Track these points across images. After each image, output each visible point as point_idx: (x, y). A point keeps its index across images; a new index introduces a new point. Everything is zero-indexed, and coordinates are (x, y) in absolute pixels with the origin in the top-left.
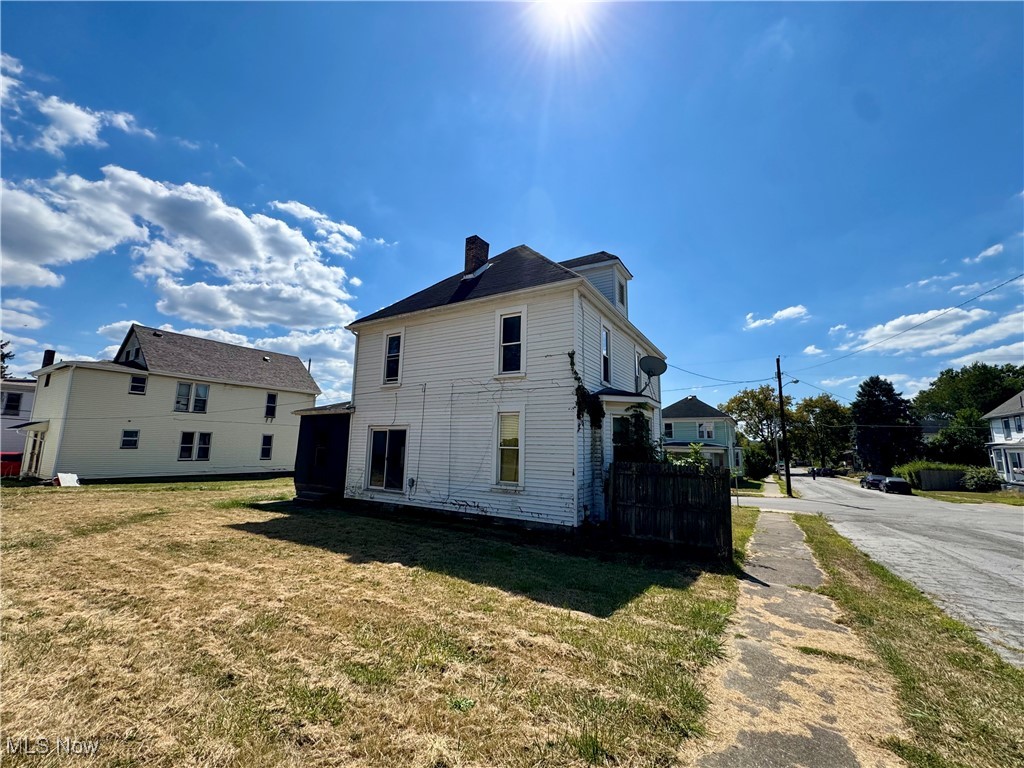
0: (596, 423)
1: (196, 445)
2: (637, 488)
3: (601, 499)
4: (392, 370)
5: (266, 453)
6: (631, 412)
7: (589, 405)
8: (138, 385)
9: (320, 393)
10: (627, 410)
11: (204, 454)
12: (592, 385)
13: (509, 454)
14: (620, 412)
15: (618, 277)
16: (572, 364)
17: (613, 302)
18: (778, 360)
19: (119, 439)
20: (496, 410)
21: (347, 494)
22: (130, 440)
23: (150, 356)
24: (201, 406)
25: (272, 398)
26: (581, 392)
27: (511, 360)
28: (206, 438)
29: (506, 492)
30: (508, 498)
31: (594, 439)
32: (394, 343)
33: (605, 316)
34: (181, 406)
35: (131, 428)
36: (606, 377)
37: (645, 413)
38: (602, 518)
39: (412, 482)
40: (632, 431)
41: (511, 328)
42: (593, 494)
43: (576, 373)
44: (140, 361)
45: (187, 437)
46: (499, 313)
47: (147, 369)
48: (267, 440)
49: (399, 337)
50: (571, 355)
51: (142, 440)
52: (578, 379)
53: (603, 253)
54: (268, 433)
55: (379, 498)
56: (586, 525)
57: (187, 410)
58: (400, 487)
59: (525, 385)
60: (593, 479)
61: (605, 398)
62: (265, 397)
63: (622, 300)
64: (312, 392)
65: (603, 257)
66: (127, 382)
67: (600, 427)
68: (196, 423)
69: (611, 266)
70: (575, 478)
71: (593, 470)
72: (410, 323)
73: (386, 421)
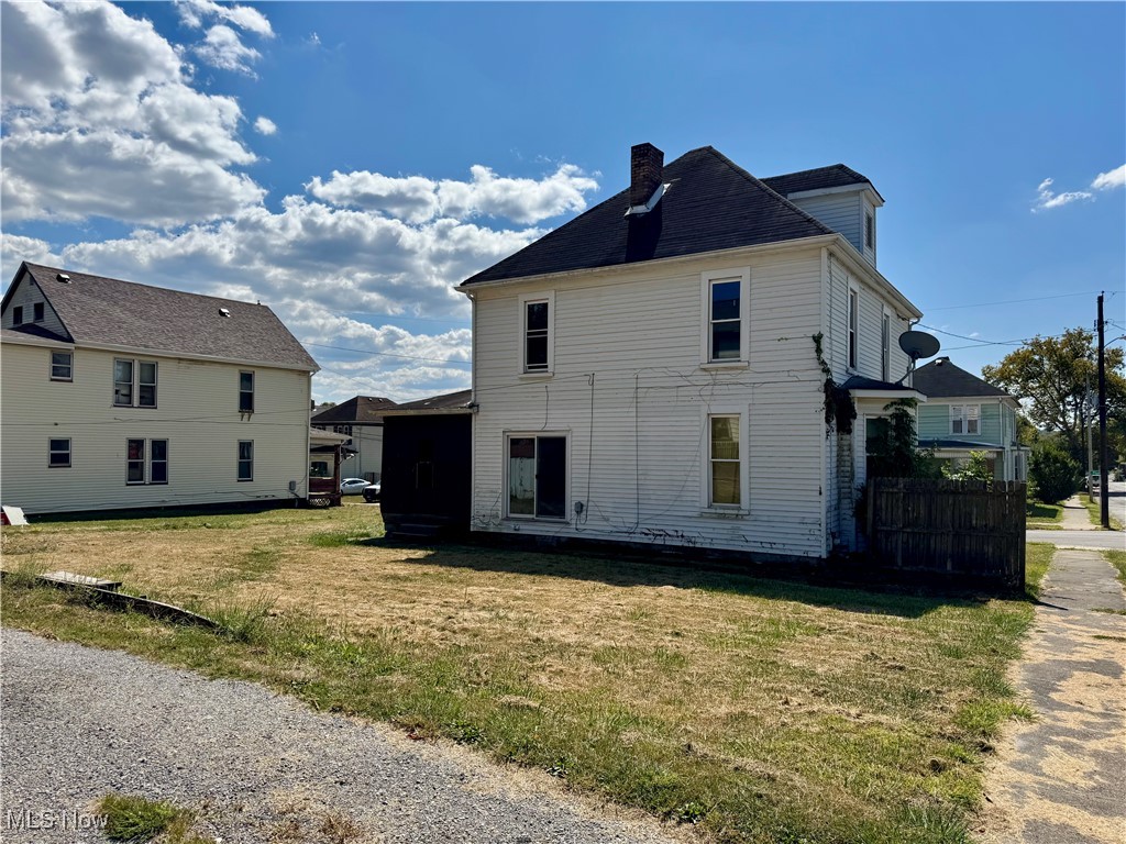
0: (844, 427)
1: (147, 460)
2: (906, 511)
3: (850, 525)
4: (537, 353)
5: (245, 471)
6: (891, 411)
7: (839, 405)
8: (61, 368)
9: (317, 368)
10: (886, 408)
11: (160, 474)
12: (839, 378)
13: (725, 470)
14: (877, 411)
15: (866, 206)
16: (819, 350)
17: (859, 248)
18: (1100, 300)
19: (45, 452)
20: (704, 410)
21: (476, 525)
22: (60, 454)
23: (67, 312)
24: (149, 398)
25: (247, 379)
26: (829, 384)
27: (726, 339)
28: (160, 448)
29: (723, 517)
30: (728, 525)
31: (840, 447)
32: (538, 317)
33: (853, 273)
34: (123, 399)
35: (59, 435)
36: (852, 365)
37: (911, 411)
38: (852, 548)
39: (580, 508)
40: (891, 438)
41: (726, 300)
42: (839, 518)
43: (823, 363)
44: (48, 322)
45: (135, 446)
46: (706, 276)
47: (70, 340)
48: (245, 448)
49: (546, 304)
50: (817, 339)
51: (75, 452)
52: (827, 371)
53: (841, 167)
54: (246, 438)
55: (527, 529)
56: (835, 552)
57: (129, 403)
58: (561, 513)
59: (746, 377)
60: (839, 500)
61: (857, 393)
62: (237, 379)
63: (870, 243)
64: (301, 366)
65: (839, 176)
66: (44, 362)
67: (849, 431)
68: (144, 424)
69: (857, 193)
70: (823, 499)
71: (839, 488)
72: (563, 286)
73: (534, 423)
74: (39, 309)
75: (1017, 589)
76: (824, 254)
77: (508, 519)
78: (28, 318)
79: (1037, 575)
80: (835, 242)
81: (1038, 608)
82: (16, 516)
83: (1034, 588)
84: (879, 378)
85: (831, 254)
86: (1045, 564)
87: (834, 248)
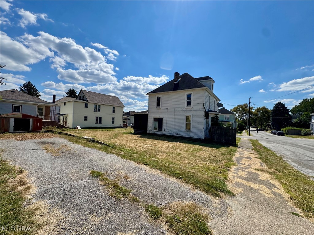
0: (207, 118)
1: (99, 120)
2: (217, 132)
3: (208, 134)
4: (159, 105)
5: (113, 122)
6: (215, 116)
7: (207, 114)
8: (86, 106)
9: (124, 106)
10: (214, 115)
11: (100, 122)
12: (207, 110)
13: (188, 124)
14: (213, 116)
15: (212, 83)
16: (204, 106)
17: (211, 89)
18: (250, 99)
19: (84, 118)
20: (185, 115)
21: (148, 132)
22: (86, 119)
23: (87, 97)
24: (99, 110)
25: (114, 108)
26: (205, 111)
27: (189, 103)
28: (101, 118)
29: (188, 132)
30: (188, 133)
31: (207, 121)
32: (159, 99)
33: (210, 93)
34: (95, 111)
35: (86, 116)
36: (209, 108)
37: (218, 116)
38: (208, 137)
39: (165, 130)
40: (215, 120)
41: (189, 97)
42: (206, 133)
43: (204, 108)
44: (84, 99)
45: (97, 118)
46: (186, 93)
47: (88, 101)
48: (113, 119)
49: (160, 97)
50: (204, 104)
51: (88, 118)
52: (205, 109)
53: (208, 76)
54: (113, 117)
55: (156, 133)
56: (205, 138)
57: (96, 111)
58: (162, 130)
59: (192, 110)
60: (206, 130)
61: (210, 113)
62: (112, 108)
64: (122, 106)
65: (208, 78)
66: (84, 105)
67: (208, 119)
68: (98, 114)
69: (211, 81)
70: (204, 129)
71: (206, 128)
73: (158, 116)
74: (83, 96)
75: (235, 145)
76: (205, 90)
77: (153, 131)
78: (81, 98)
79: (238, 143)
80: (207, 88)
81: (238, 148)
82: (79, 128)
83: (237, 145)
84: (213, 110)
85: (206, 90)
86: (239, 141)
87: (207, 89)
